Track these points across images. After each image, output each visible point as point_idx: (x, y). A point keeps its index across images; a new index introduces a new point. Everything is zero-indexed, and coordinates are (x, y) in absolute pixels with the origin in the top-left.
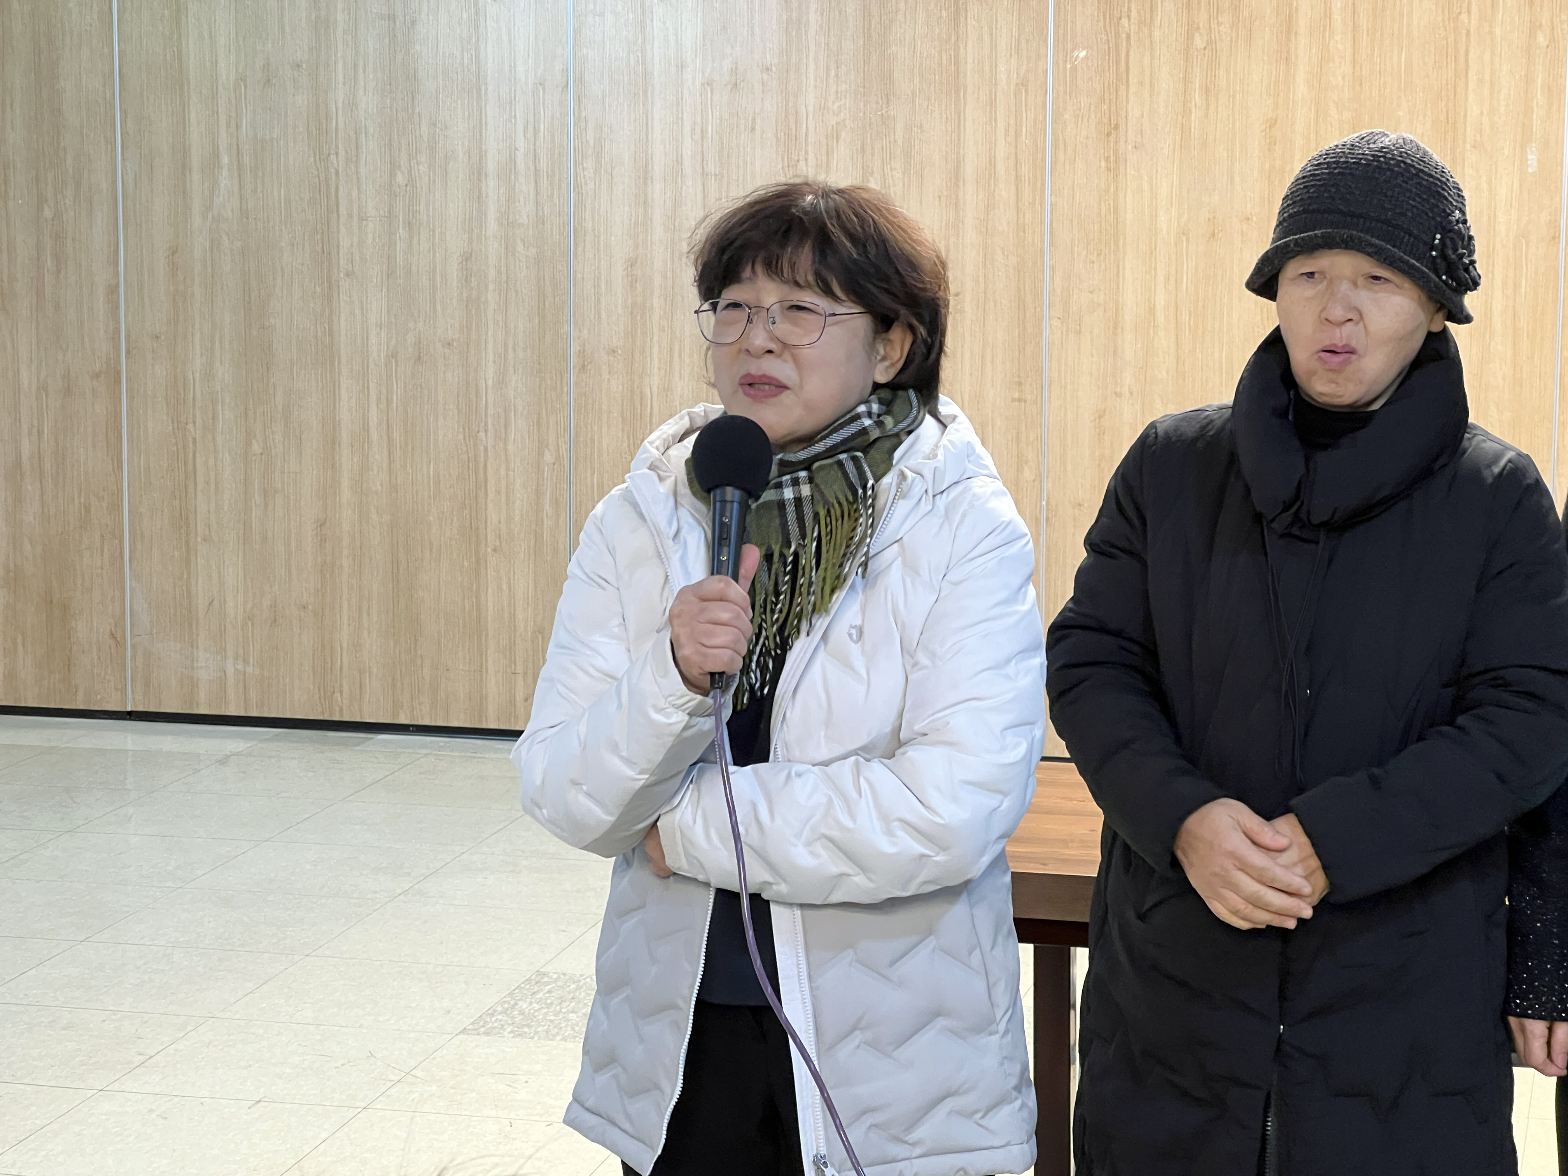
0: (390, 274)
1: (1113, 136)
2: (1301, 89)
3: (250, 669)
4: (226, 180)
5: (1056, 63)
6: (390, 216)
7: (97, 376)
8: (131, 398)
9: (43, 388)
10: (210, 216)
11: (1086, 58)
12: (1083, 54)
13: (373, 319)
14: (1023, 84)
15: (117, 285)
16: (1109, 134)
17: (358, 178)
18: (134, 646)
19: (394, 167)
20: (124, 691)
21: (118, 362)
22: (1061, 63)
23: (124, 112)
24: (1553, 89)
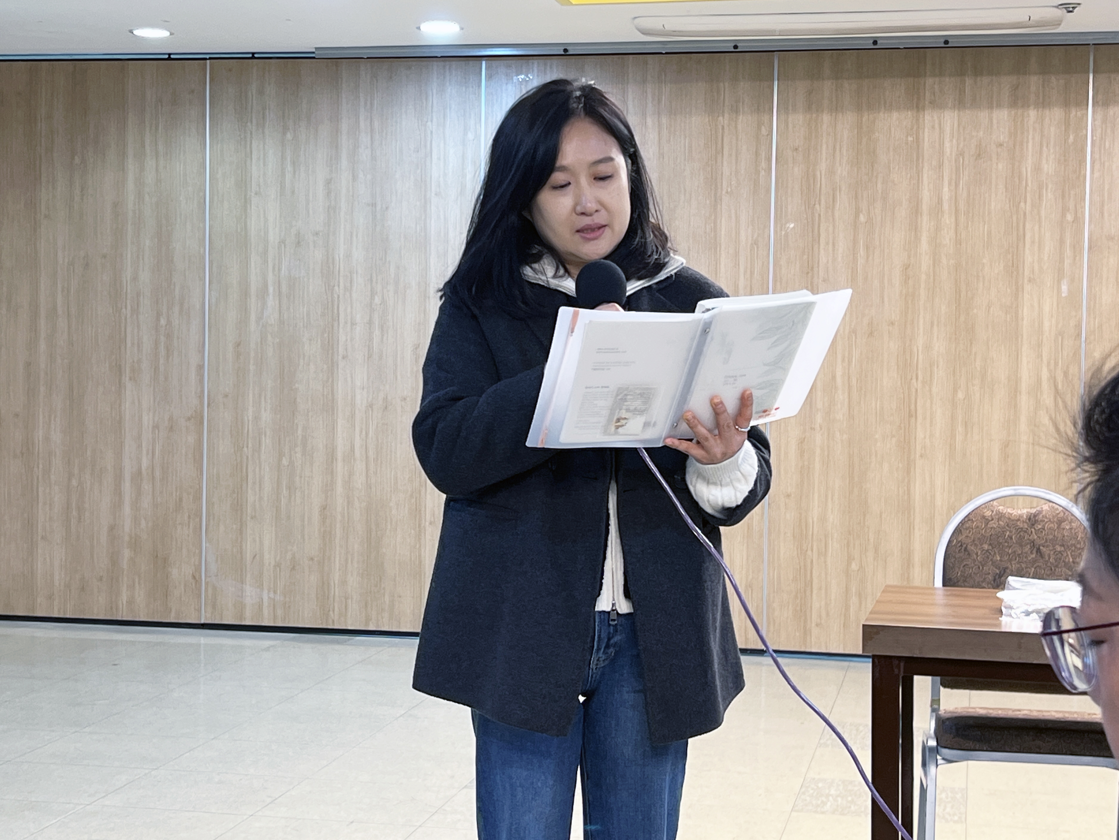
0: (370, 356)
1: (810, 274)
2: (924, 245)
3: (278, 598)
4: (271, 302)
5: (775, 232)
6: (370, 322)
7: (189, 419)
8: (209, 432)
9: (156, 427)
10: (261, 324)
11: (794, 228)
12: (792, 226)
13: (358, 383)
14: (756, 243)
15: (204, 365)
16: (808, 273)
17: (351, 300)
18: (207, 583)
19: (373, 294)
20: (199, 610)
21: (202, 411)
22: (778, 231)
23: (211, 262)
24: (1077, 247)
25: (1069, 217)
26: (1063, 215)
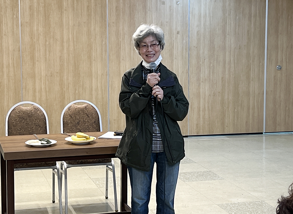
24: (17, 25)
25: (15, 17)
26: (13, 16)
